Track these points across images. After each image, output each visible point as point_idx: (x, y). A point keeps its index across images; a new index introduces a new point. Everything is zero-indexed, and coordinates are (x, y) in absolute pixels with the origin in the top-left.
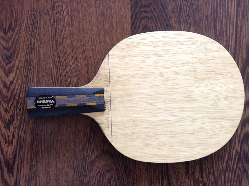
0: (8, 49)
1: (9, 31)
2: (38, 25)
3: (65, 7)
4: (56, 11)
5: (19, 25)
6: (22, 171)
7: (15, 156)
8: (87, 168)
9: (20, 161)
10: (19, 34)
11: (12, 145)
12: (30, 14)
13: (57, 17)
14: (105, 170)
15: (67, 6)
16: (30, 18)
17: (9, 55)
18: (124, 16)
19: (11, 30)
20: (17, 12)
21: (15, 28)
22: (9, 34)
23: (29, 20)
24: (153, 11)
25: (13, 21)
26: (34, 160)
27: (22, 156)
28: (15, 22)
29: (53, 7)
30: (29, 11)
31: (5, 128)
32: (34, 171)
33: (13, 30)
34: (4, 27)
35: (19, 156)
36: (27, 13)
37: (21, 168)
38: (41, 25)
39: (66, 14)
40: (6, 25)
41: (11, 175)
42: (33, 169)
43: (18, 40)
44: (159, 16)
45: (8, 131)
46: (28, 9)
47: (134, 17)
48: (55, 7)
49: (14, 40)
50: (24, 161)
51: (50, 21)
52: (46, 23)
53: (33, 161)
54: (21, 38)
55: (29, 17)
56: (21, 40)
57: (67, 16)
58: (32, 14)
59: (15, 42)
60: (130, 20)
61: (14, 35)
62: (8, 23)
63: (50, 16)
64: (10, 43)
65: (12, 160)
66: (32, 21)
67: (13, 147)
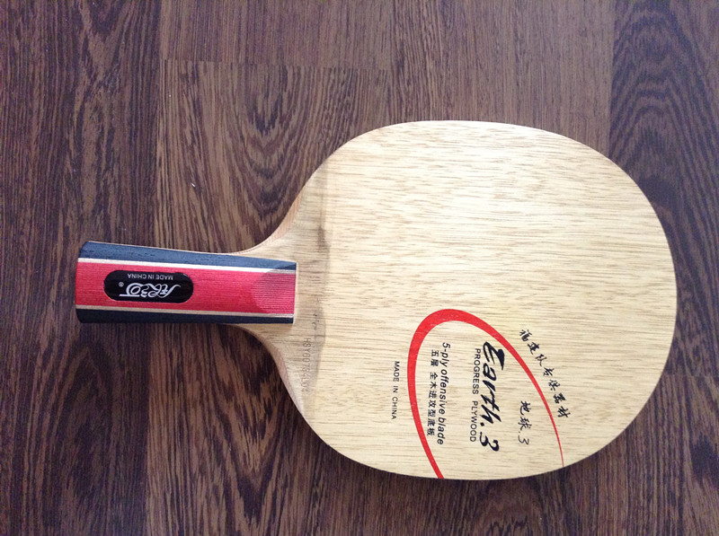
0: (268, 175)
1: (272, 122)
2: (355, 112)
3: (431, 67)
4: (406, 77)
5: (302, 108)
6: (285, 510)
7: (269, 468)
8: (463, 511)
9: (281, 482)
10: (300, 134)
11: (263, 438)
12: (334, 81)
13: (409, 92)
14: (513, 521)
15: (437, 63)
16: (334, 91)
17: (269, 189)
18: (592, 101)
19: (278, 120)
20: (299, 74)
21: (290, 117)
22: (273, 133)
23: (331, 96)
24: (673, 92)
25: (285, 95)
26: (321, 483)
27: (287, 469)
28: (290, 98)
29: (400, 65)
30: (331, 70)
31: (247, 389)
32: (318, 511)
33: (285, 120)
34: (260, 111)
35: (279, 468)
36: (326, 78)
37: (283, 501)
38: (362, 111)
39: (433, 86)
40: (265, 106)
41: (254, 520)
42: (317, 505)
43: (296, 150)
44: (689, 107)
45: (254, 399)
46: (329, 66)
47: (619, 105)
48: (406, 65)
49: (285, 151)
50: (292, 482)
51: (389, 102)
52: (377, 107)
53: (317, 485)
54: (305, 146)
55: (332, 87)
56: (306, 152)
57: (436, 93)
58: (339, 79)
59: (288, 155)
60: (607, 111)
61: (287, 136)
62: (271, 102)
63: (389, 90)
64: (275, 157)
65: (260, 479)
66: (339, 100)
67: (265, 443)
